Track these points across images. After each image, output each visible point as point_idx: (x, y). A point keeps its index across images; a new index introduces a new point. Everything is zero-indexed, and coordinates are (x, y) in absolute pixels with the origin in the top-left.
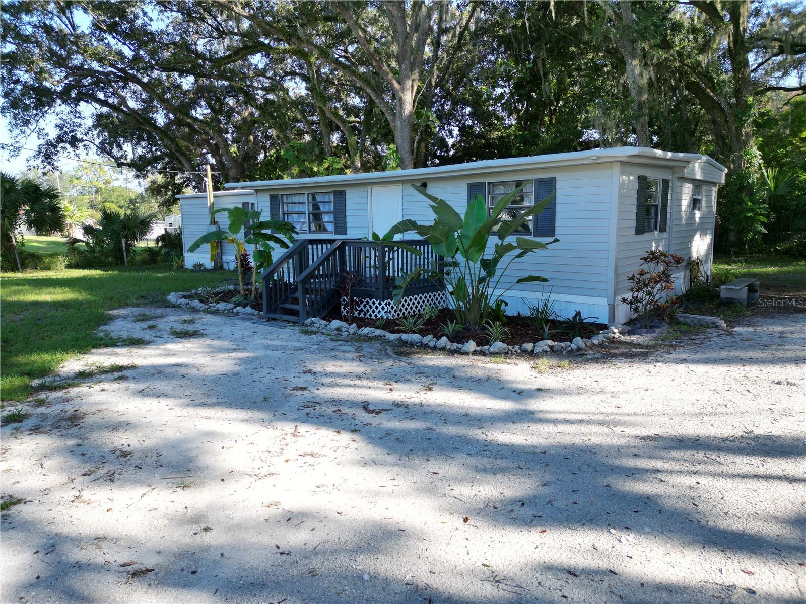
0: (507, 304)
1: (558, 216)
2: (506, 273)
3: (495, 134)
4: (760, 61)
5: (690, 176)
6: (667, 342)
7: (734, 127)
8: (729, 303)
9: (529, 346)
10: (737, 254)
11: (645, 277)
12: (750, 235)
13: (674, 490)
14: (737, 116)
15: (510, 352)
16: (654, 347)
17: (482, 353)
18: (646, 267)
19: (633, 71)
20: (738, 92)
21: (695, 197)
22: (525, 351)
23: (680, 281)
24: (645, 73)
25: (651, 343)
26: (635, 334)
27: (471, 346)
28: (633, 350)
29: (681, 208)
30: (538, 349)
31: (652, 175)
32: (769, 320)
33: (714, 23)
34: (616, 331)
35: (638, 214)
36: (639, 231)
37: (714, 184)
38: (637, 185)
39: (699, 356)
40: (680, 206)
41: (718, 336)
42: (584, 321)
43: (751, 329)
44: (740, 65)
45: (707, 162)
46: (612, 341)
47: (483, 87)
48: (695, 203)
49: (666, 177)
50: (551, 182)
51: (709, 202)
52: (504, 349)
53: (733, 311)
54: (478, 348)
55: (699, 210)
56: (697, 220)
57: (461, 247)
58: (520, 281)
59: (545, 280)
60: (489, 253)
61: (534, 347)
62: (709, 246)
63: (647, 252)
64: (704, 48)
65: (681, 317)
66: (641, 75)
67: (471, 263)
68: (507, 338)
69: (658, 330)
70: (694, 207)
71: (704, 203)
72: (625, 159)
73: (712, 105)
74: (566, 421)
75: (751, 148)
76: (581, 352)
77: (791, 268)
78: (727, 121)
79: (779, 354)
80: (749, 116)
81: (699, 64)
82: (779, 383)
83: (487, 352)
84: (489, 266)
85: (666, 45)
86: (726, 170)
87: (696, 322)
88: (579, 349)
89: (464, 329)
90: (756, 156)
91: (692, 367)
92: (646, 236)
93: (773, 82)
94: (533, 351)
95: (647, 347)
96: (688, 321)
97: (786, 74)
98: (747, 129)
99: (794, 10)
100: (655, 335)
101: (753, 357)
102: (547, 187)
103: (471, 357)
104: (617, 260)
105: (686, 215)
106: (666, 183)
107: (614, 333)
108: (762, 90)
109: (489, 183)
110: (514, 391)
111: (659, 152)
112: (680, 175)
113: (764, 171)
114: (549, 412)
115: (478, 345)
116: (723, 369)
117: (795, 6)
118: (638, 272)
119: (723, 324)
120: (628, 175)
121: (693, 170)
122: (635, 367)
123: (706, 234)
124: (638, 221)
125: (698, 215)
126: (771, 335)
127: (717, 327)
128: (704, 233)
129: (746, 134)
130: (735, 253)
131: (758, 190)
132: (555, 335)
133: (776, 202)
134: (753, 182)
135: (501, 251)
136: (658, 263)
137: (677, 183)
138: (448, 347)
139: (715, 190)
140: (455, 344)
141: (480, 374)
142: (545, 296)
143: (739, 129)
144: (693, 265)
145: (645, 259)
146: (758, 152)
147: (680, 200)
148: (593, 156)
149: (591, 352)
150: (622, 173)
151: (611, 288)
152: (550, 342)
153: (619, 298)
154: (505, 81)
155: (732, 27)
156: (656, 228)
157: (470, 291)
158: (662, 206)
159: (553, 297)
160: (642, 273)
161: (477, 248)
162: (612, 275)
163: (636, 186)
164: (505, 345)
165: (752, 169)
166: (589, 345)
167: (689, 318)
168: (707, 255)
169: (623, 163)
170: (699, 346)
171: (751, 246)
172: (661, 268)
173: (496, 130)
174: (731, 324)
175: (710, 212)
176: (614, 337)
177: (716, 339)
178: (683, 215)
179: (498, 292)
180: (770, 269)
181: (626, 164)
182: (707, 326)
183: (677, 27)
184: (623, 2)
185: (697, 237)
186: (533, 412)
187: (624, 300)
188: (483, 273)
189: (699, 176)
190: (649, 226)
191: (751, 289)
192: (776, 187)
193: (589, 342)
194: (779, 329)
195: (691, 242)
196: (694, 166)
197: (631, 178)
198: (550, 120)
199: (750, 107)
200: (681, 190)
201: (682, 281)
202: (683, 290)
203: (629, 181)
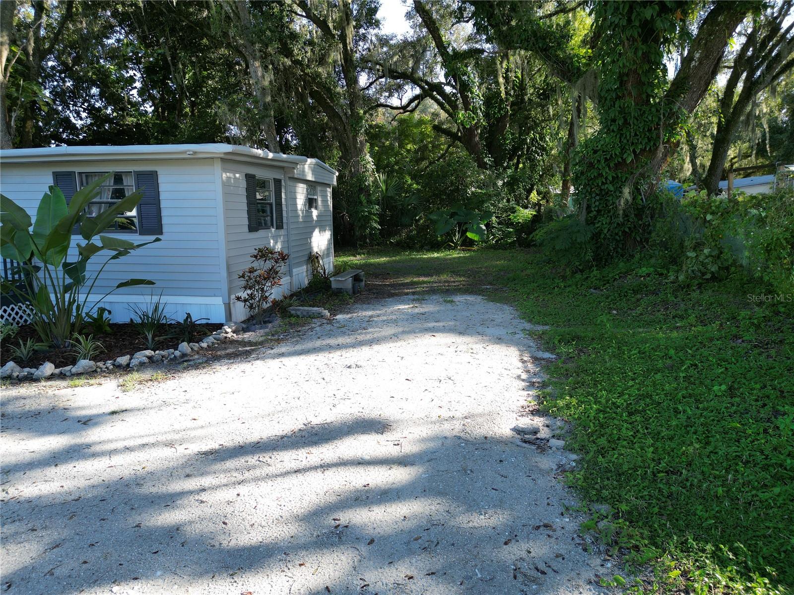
0: (110, 312)
1: (164, 213)
2: (101, 276)
3: (130, 120)
4: (371, 81)
5: (301, 177)
6: (276, 337)
7: (351, 135)
8: (339, 293)
9: (123, 360)
10: (362, 247)
11: (256, 273)
12: (368, 231)
13: (211, 511)
14: (352, 125)
15: (99, 370)
16: (261, 343)
17: (62, 376)
18: (256, 265)
19: (256, 72)
20: (352, 105)
21: (310, 197)
22: (119, 367)
23: (301, 275)
24: (266, 75)
25: (261, 339)
26: (249, 331)
27: (48, 368)
28: (240, 349)
29: (297, 207)
30: (135, 362)
31: (261, 174)
32: (365, 306)
33: (327, 39)
34: (229, 330)
35: (249, 212)
36: (253, 228)
37: (328, 185)
38: (245, 182)
39: (298, 347)
40: (296, 204)
41: (321, 325)
42: (197, 323)
43: (349, 316)
44: (352, 81)
45: (317, 164)
46: (226, 342)
47: (111, 67)
48: (311, 202)
49: (277, 177)
50: (152, 177)
51: (325, 201)
52: (91, 367)
53: (340, 300)
54: (57, 371)
55: (316, 208)
56: (315, 218)
57: (36, 252)
58: (121, 285)
59: (152, 283)
60: (73, 256)
61: (131, 359)
62: (329, 241)
63: (256, 249)
64: (322, 61)
65: (293, 310)
66: (263, 77)
67: (50, 267)
68: (102, 352)
69: (270, 325)
70: (310, 206)
71: (320, 203)
72: (222, 156)
73: (333, 115)
74: (128, 449)
75: (366, 155)
76: (186, 359)
77: (398, 258)
78: (345, 130)
79: (360, 338)
80: (361, 127)
81: (318, 75)
82: (349, 367)
83: (68, 374)
84: (75, 271)
85: (288, 53)
86: (337, 174)
87: (305, 314)
88: (184, 355)
89: (50, 347)
90: (369, 162)
91: (285, 360)
92: (261, 233)
93: (382, 101)
94: (128, 365)
95: (256, 344)
96: (299, 313)
97: (391, 95)
98: (361, 138)
99: (391, 42)
100: (267, 330)
101: (340, 344)
102: (149, 180)
103: (43, 383)
104: (228, 259)
105: (303, 213)
106: (278, 182)
107: (227, 333)
108: (373, 105)
109: (80, 173)
110: (79, 422)
111: (259, 152)
112: (291, 175)
113: (377, 175)
114: (111, 441)
115: (56, 367)
116: (311, 359)
117: (391, 39)
118: (248, 270)
119: (327, 313)
120: (235, 172)
121: (304, 171)
122: (233, 369)
123: (325, 230)
124: (249, 219)
125: (315, 213)
126: (361, 321)
127: (322, 316)
128: (322, 229)
129: (361, 142)
130: (360, 245)
131: (374, 191)
132: (163, 342)
133: (387, 202)
134: (369, 185)
135: (87, 252)
136: (265, 260)
137: (290, 183)
138: (15, 374)
139: (329, 191)
140: (27, 369)
141: (44, 404)
142: (155, 299)
143: (355, 137)
144: (313, 259)
145: (256, 257)
146: (370, 159)
147: (295, 199)
148: (189, 151)
149: (196, 357)
150: (225, 170)
151: (225, 287)
152: (149, 353)
153: (233, 297)
154: (134, 64)
155: (341, 46)
156: (272, 225)
157: (54, 303)
158: (276, 204)
159: (164, 299)
160: (252, 271)
161: (58, 249)
162: (224, 274)
163: (243, 184)
164: (92, 363)
165: (367, 174)
166: (196, 349)
167: (299, 310)
168: (328, 249)
169: (223, 160)
170: (301, 337)
171: (372, 240)
172: (269, 264)
173: (131, 116)
174: (334, 313)
175: (327, 210)
176: (226, 337)
177: (318, 329)
178: (300, 213)
179: (93, 298)
180: (383, 259)
181: (227, 161)
182: (312, 317)
183: (294, 36)
184: (239, 2)
185: (316, 233)
186: (89, 446)
187: (238, 299)
188: (68, 281)
189: (310, 177)
190: (265, 224)
191: (357, 279)
192: (387, 189)
193: (196, 346)
194: (370, 313)
195: (310, 238)
196: (304, 168)
197: (237, 175)
198: (192, 112)
199: (361, 118)
200: (295, 190)
201: (305, 274)
202: (306, 282)
203: (235, 178)
